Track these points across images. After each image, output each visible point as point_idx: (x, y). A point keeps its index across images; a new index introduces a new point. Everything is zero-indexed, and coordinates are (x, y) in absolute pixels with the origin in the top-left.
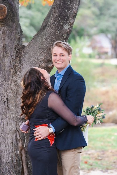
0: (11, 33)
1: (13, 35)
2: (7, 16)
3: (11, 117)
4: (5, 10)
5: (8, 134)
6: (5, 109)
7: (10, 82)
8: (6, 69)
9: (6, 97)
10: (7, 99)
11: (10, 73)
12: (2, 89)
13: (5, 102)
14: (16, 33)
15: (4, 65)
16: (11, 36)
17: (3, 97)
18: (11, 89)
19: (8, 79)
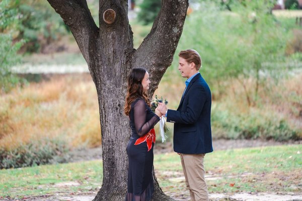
0: (121, 37)
1: (123, 39)
2: (116, 20)
3: (124, 124)
4: (114, 14)
5: (122, 142)
6: (118, 116)
7: (121, 88)
8: (117, 74)
9: (118, 104)
10: (119, 105)
11: (120, 78)
12: (114, 95)
13: (117, 109)
14: (125, 37)
15: (115, 70)
16: (120, 40)
17: (115, 104)
18: (123, 95)
19: (119, 85)
